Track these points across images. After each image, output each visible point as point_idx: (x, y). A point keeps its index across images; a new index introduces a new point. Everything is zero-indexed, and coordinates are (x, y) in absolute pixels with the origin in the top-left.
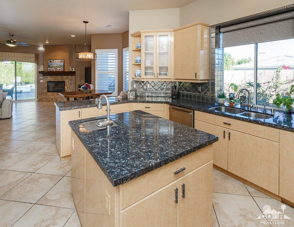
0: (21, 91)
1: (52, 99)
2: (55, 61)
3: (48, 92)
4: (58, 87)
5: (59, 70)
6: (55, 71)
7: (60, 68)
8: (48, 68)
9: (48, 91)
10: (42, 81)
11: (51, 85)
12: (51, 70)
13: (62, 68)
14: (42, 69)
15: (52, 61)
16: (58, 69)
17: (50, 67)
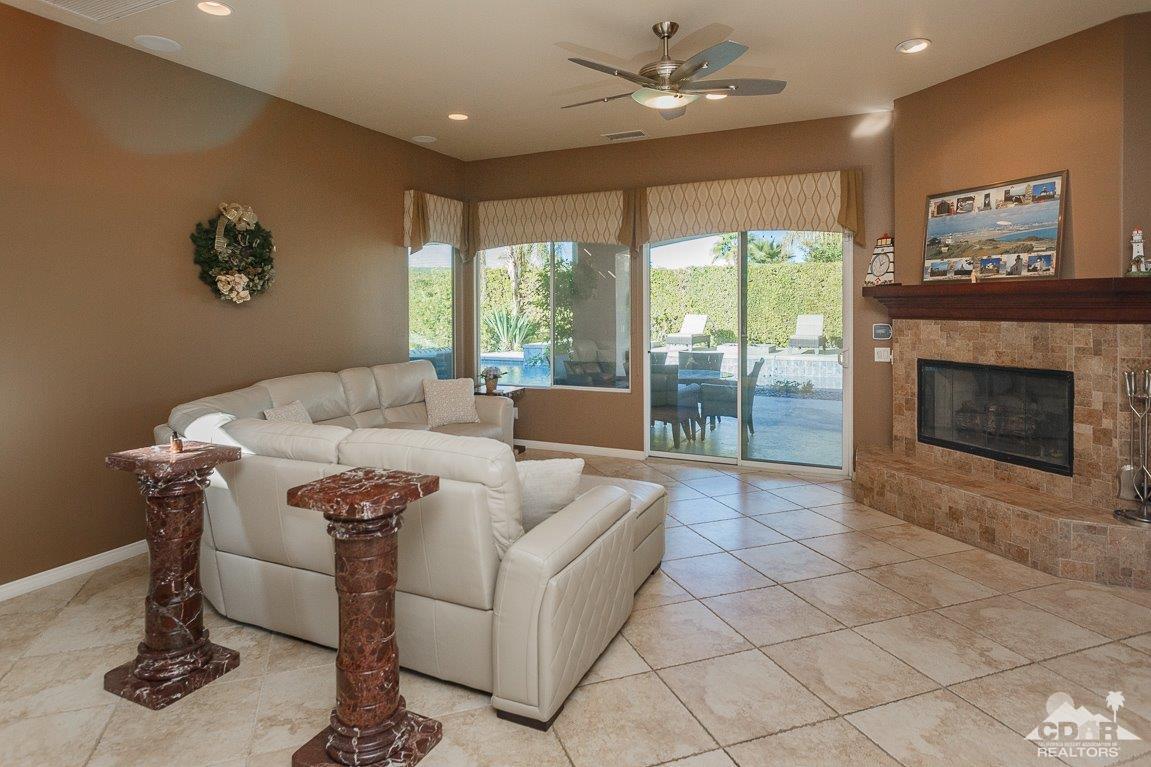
0: (809, 385)
1: (954, 515)
2: (979, 198)
3: (922, 439)
4: (1003, 413)
5: (1015, 270)
6: (982, 283)
7: (1025, 257)
8: (928, 263)
9: (926, 435)
10: (882, 355)
11: (950, 394)
12: (951, 276)
13: (1040, 248)
14: (882, 271)
15: (953, 200)
16: (1010, 260)
17: (939, 255)
